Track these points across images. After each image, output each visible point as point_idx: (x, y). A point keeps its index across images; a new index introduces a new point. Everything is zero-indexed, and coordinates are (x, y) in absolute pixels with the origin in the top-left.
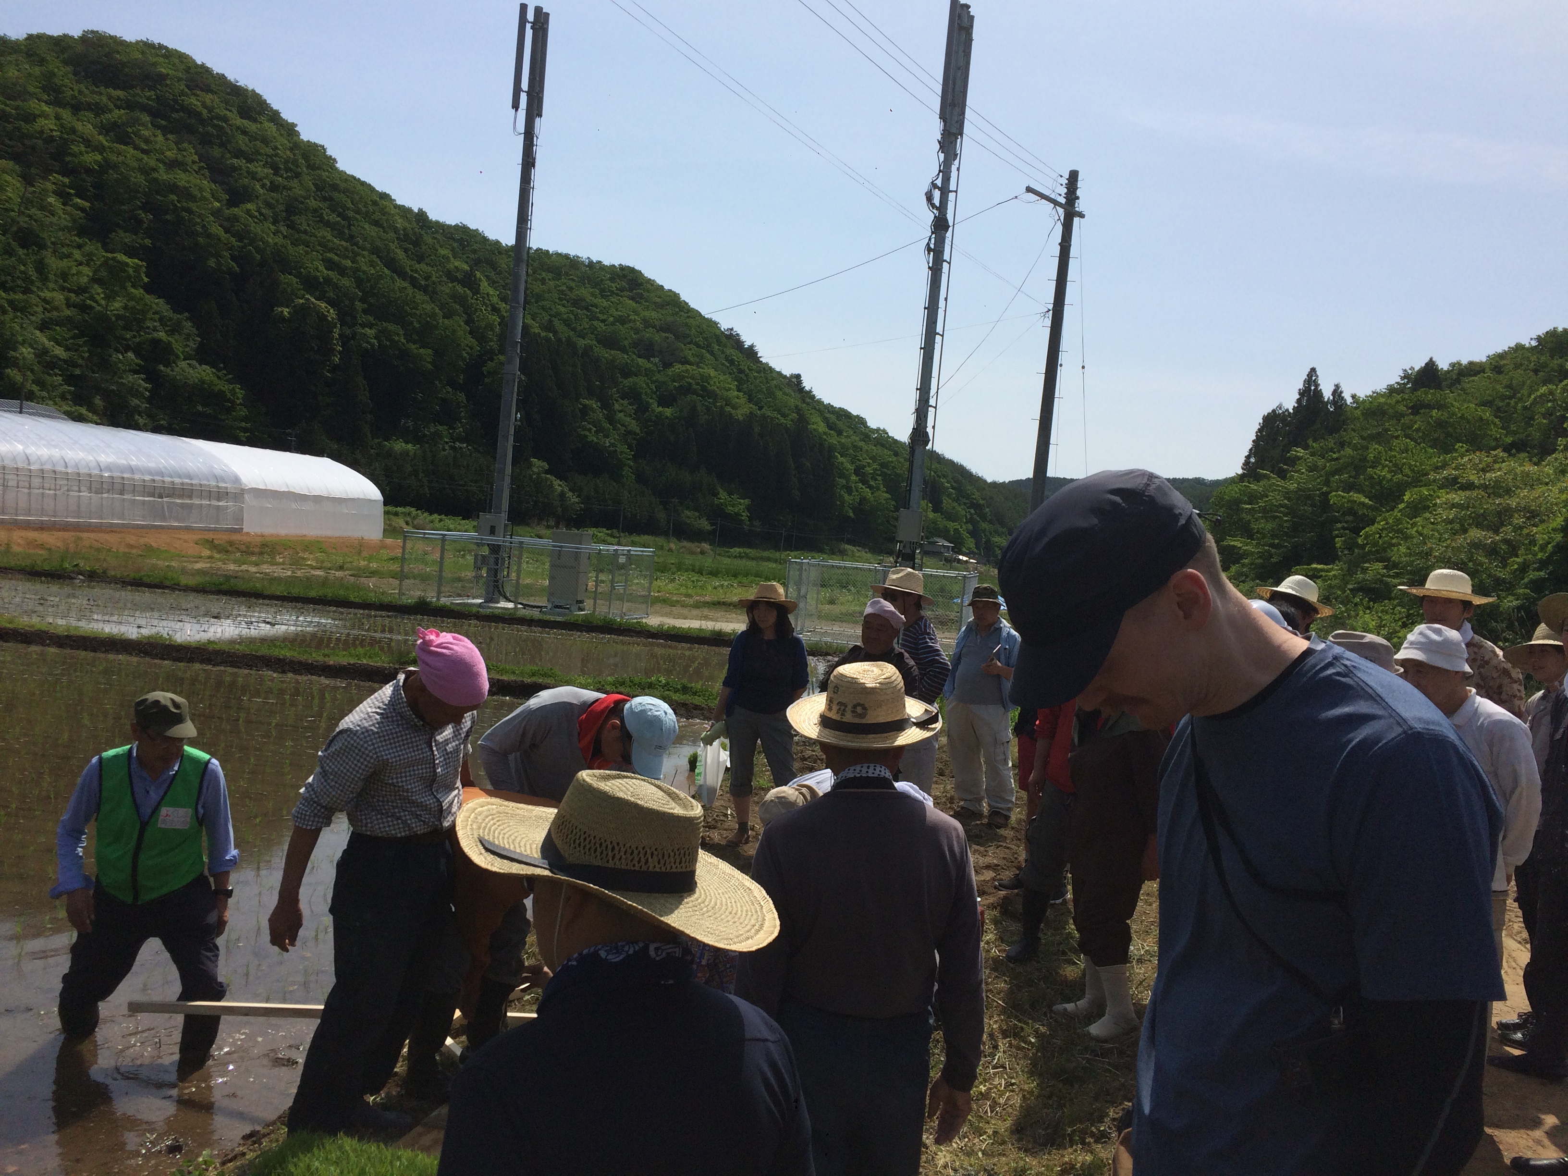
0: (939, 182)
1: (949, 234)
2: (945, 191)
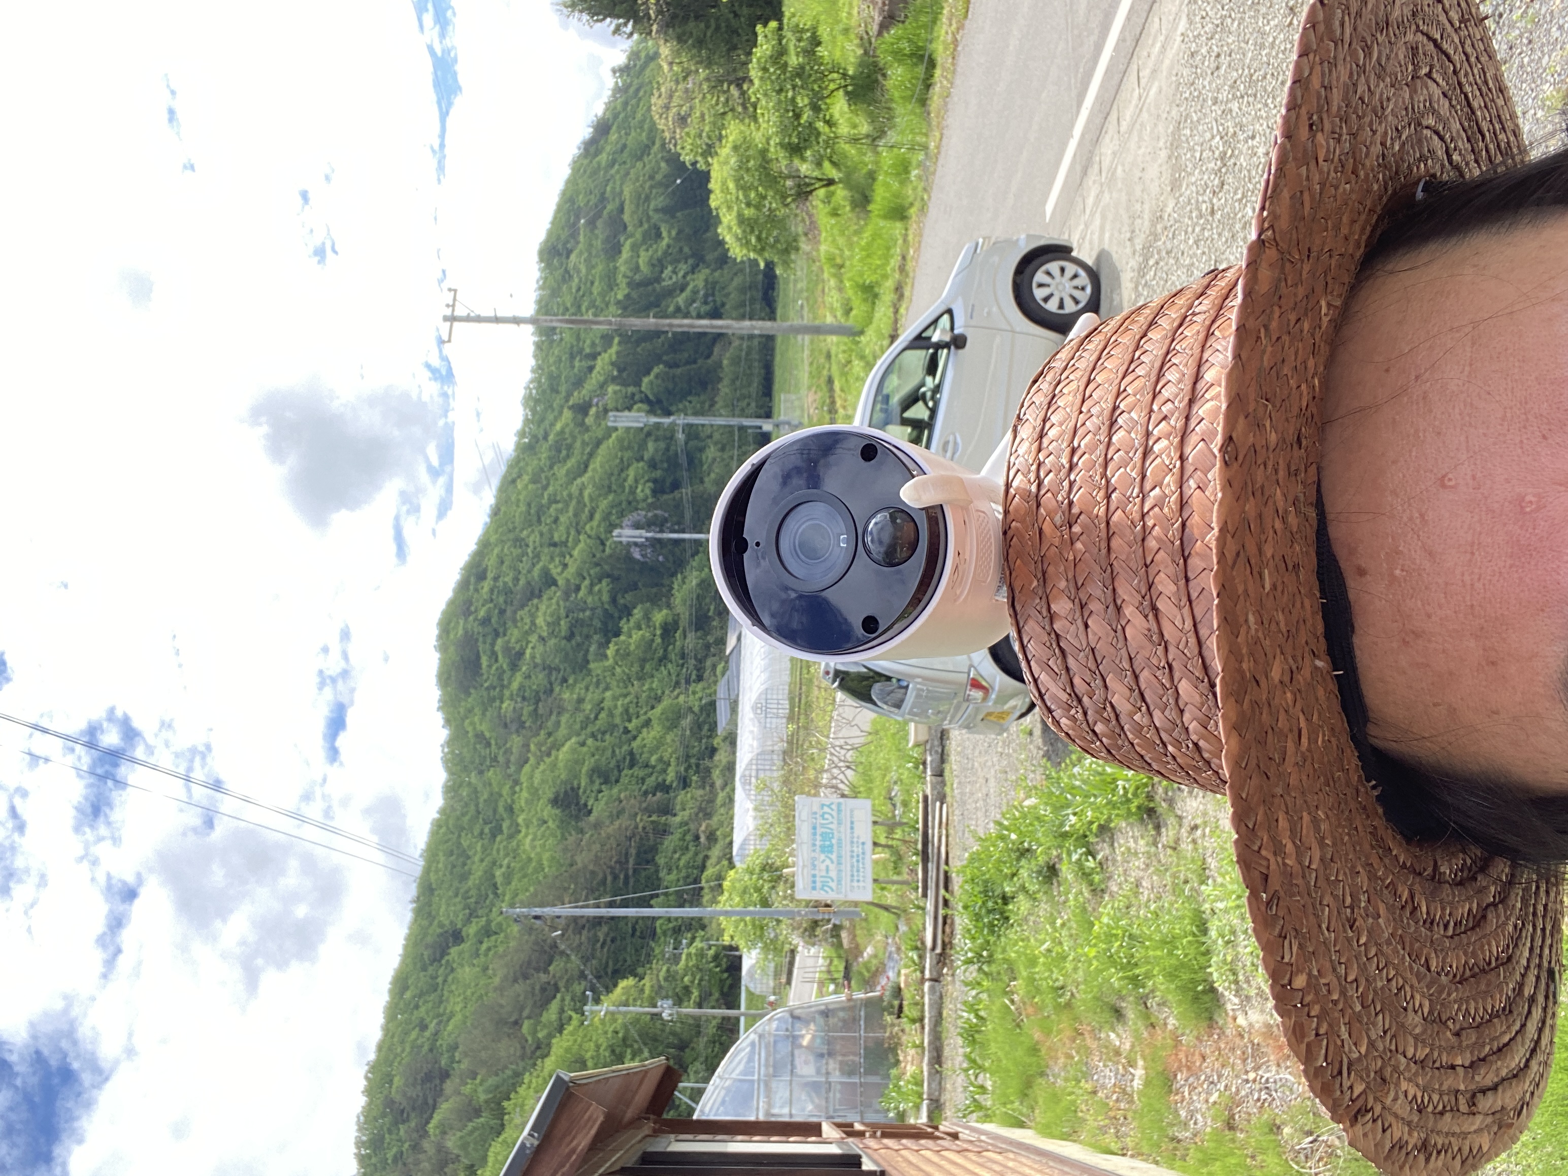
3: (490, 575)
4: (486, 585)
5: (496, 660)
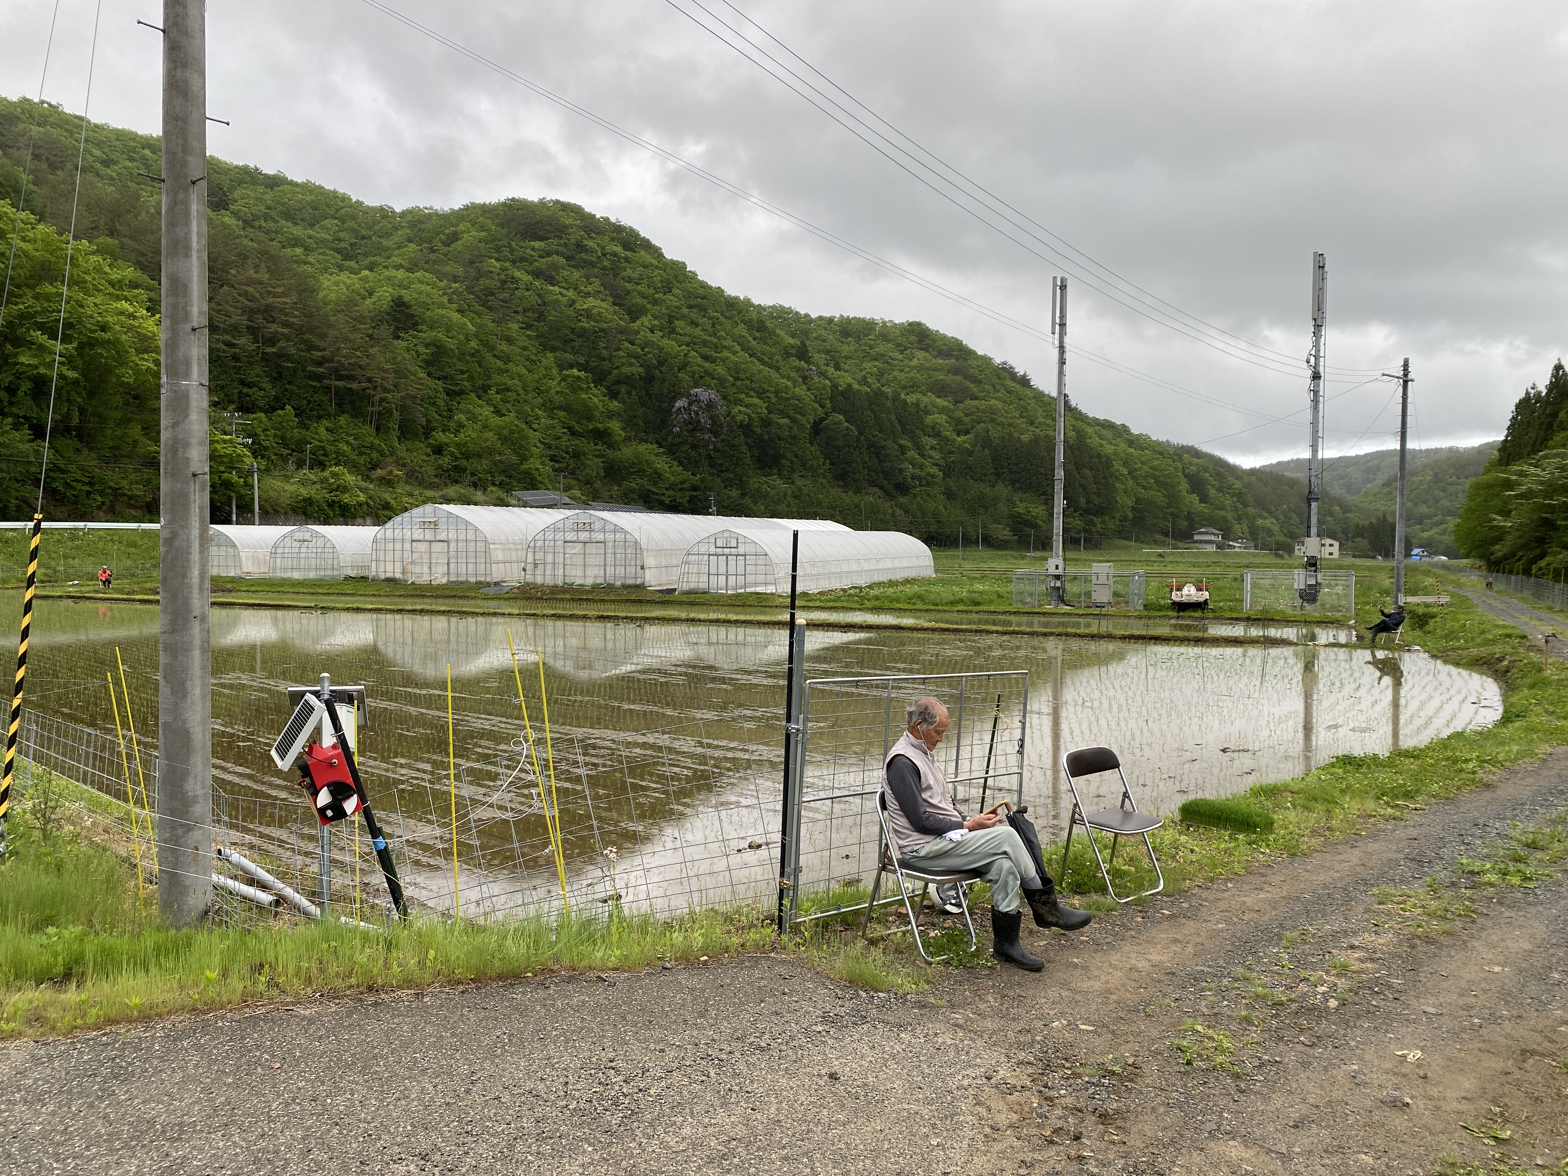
0: (1313, 352)
1: (1322, 381)
2: (1317, 357)
3: (630, 254)
5: (541, 256)
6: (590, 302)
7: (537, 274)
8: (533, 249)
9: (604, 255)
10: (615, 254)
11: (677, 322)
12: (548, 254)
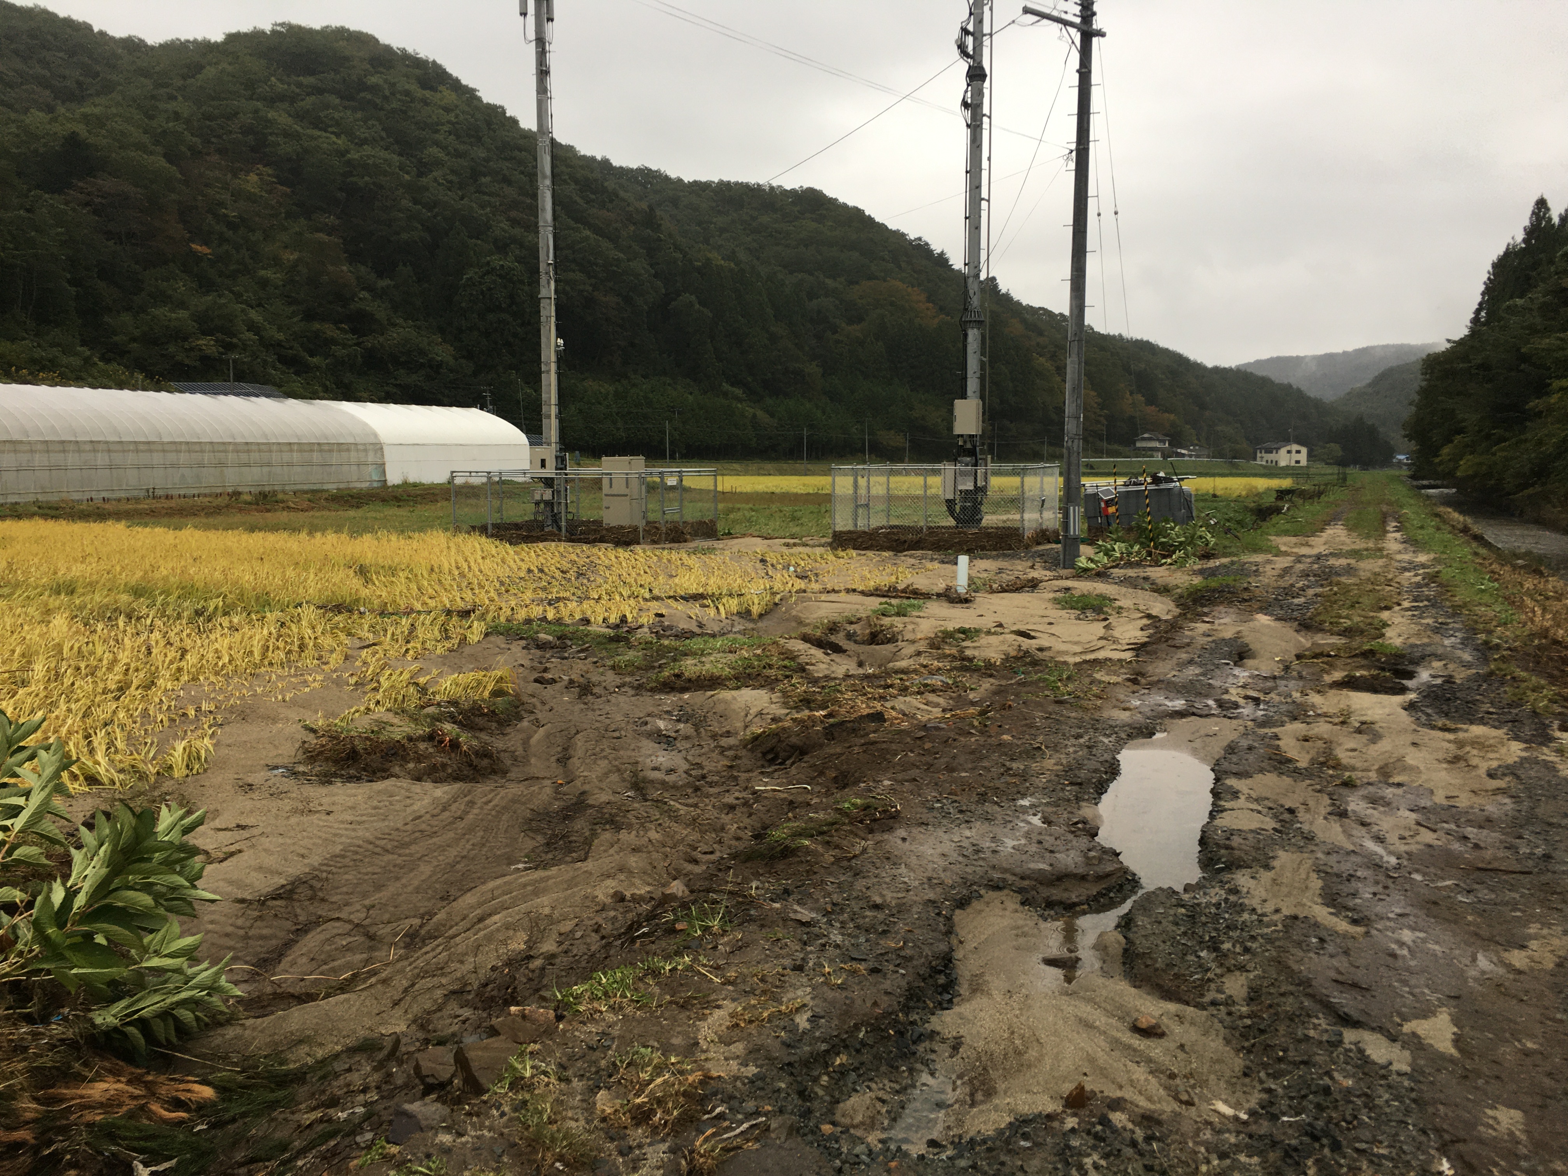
0: (970, 27)
2: (978, 36)
3: (428, 94)
4: (414, 87)
5: (308, 94)
6: (367, 150)
7: (300, 116)
8: (300, 85)
9: (393, 94)
10: (407, 93)
11: (483, 180)
12: (320, 91)
